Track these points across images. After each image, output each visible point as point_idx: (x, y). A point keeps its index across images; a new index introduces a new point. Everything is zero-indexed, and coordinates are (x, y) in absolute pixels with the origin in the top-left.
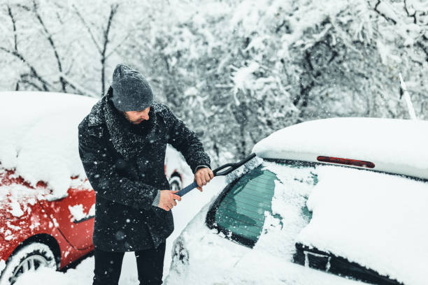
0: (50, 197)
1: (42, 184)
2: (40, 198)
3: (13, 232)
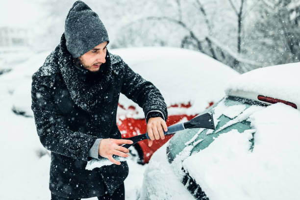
1: (132, 108)
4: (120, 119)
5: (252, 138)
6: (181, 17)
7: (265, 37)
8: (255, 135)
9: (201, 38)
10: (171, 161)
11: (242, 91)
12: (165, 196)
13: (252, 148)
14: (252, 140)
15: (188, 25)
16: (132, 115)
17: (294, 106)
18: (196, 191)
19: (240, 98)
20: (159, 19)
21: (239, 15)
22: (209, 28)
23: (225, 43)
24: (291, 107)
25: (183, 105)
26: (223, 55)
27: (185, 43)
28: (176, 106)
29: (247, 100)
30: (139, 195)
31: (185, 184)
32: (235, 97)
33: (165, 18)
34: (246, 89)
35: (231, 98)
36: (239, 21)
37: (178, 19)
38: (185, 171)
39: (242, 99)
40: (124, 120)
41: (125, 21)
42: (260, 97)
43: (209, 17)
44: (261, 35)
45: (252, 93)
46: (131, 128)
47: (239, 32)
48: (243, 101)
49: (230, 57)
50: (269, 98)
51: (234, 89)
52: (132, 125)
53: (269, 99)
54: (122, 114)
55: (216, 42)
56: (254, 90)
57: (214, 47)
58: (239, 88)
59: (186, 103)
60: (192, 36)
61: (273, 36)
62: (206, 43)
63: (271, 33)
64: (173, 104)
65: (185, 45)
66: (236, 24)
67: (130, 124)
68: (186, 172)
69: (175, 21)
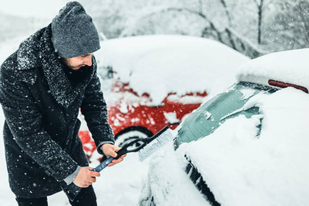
0: (149, 104)
1: (146, 95)
2: (143, 104)
3: (120, 121)
4: (133, 107)
5: (259, 123)
6: (201, 8)
7: (285, 29)
8: (262, 121)
9: (221, 29)
10: (176, 148)
11: (253, 76)
12: (166, 185)
13: (258, 135)
14: (260, 126)
15: (208, 16)
16: (146, 102)
17: (305, 90)
18: (198, 181)
19: (251, 83)
20: (180, 10)
21: (260, 8)
22: (230, 19)
23: (245, 35)
24: (301, 91)
25: (198, 94)
26: (243, 46)
27: (205, 34)
28: (191, 94)
29: (258, 85)
30: (145, 185)
31: (188, 173)
32: (246, 82)
33: (186, 9)
34: (256, 74)
35: (242, 84)
36: (260, 13)
37: (198, 10)
38: (187, 158)
39: (253, 84)
40: (138, 108)
41: (146, 11)
42: (271, 82)
43: (228, 9)
44: (281, 27)
45: (263, 77)
46: (145, 116)
47: (260, 24)
48: (254, 86)
49: (250, 49)
50: (280, 82)
51: (245, 74)
52: (145, 113)
53: (279, 84)
54: (135, 102)
55: (236, 34)
56: (265, 74)
57: (234, 38)
58: (249, 73)
59: (202, 92)
60: (212, 26)
61: (293, 27)
62: (226, 34)
63: (291, 25)
64: (189, 92)
65: (205, 35)
66: (257, 16)
67: (143, 112)
68: (189, 160)
69: (195, 12)
